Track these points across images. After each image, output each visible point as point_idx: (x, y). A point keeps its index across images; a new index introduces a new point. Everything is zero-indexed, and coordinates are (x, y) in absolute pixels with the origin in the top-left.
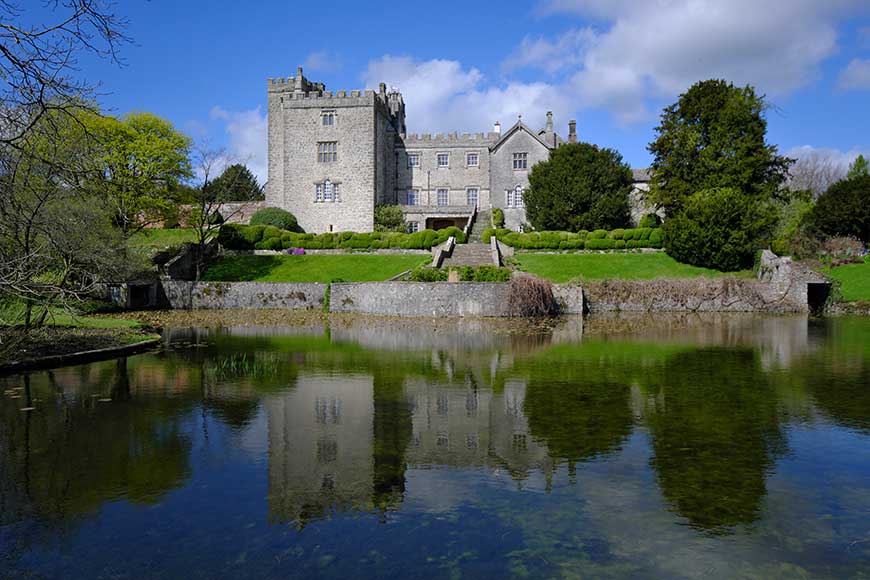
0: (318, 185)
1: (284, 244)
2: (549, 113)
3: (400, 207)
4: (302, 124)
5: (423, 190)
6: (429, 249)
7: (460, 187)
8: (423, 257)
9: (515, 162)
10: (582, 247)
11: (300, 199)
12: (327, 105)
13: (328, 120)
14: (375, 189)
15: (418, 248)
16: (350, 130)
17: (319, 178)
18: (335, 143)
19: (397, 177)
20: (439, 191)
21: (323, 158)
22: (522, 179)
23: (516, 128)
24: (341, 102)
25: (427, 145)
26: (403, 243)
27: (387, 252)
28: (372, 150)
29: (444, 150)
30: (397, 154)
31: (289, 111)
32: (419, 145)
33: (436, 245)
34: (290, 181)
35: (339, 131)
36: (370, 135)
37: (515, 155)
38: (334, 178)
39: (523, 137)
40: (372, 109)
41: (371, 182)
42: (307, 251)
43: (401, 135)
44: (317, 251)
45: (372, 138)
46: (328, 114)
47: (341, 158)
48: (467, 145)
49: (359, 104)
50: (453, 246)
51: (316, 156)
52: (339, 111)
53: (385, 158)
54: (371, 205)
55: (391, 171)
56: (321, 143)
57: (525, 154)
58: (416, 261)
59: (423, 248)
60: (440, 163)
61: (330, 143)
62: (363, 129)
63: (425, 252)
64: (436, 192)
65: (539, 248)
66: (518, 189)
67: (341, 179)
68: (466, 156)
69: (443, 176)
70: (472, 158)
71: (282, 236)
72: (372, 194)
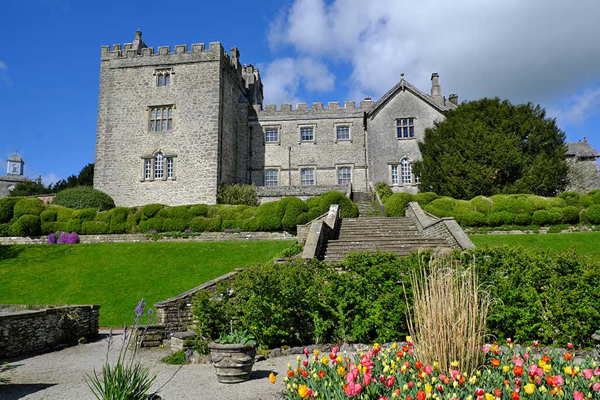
0: (147, 159)
1: (45, 225)
2: (434, 76)
3: (253, 187)
4: (131, 86)
5: (282, 170)
6: (293, 231)
7: (328, 166)
8: (280, 245)
9: (399, 129)
10: (574, 221)
11: (124, 178)
12: (162, 62)
13: (163, 80)
14: (220, 163)
15: (273, 230)
16: (190, 91)
17: (149, 151)
18: (170, 106)
19: (251, 155)
20: (303, 170)
21: (154, 125)
22: (411, 149)
23: (399, 89)
24: (180, 57)
25: (287, 117)
26: (245, 221)
27: (217, 237)
28: (216, 113)
29: (307, 122)
30: (251, 128)
31: (117, 72)
32: (279, 117)
33: (305, 222)
34: (114, 156)
35: (176, 93)
36: (214, 96)
37: (399, 121)
38: (168, 149)
39: (408, 100)
40: (217, 64)
41: (215, 154)
42: (82, 238)
43: (256, 107)
44: (98, 237)
45: (217, 99)
46: (164, 73)
47: (178, 125)
48: (335, 115)
49: (203, 59)
50: (338, 222)
51: (146, 123)
52: (177, 69)
53: (236, 131)
54: (214, 183)
55: (243, 146)
56: (152, 108)
57: (411, 120)
58: (267, 252)
59: (280, 230)
60: (303, 138)
61: (164, 107)
62: (205, 89)
63: (285, 236)
64: (298, 172)
65: (494, 225)
66: (405, 162)
67: (175, 151)
68: (335, 129)
69: (307, 152)
70: (342, 130)
71: (44, 213)
72: (215, 169)
